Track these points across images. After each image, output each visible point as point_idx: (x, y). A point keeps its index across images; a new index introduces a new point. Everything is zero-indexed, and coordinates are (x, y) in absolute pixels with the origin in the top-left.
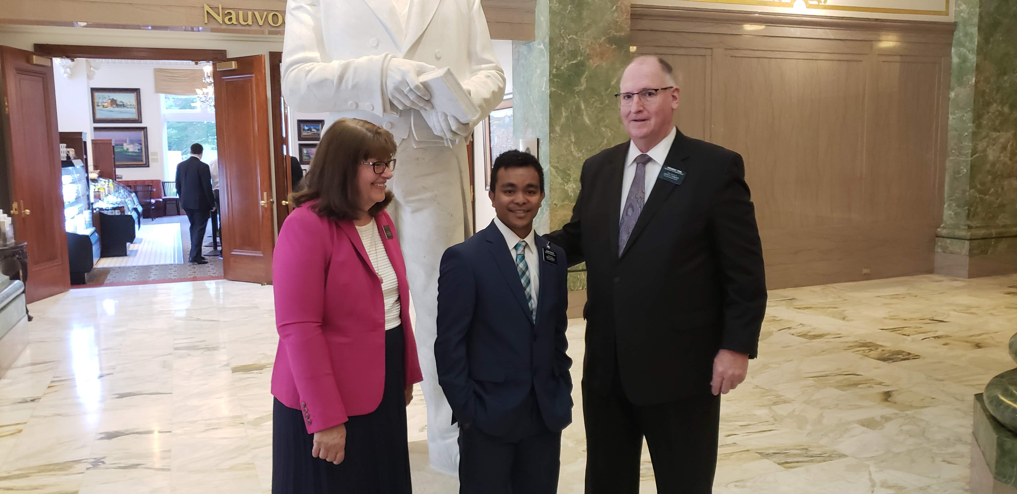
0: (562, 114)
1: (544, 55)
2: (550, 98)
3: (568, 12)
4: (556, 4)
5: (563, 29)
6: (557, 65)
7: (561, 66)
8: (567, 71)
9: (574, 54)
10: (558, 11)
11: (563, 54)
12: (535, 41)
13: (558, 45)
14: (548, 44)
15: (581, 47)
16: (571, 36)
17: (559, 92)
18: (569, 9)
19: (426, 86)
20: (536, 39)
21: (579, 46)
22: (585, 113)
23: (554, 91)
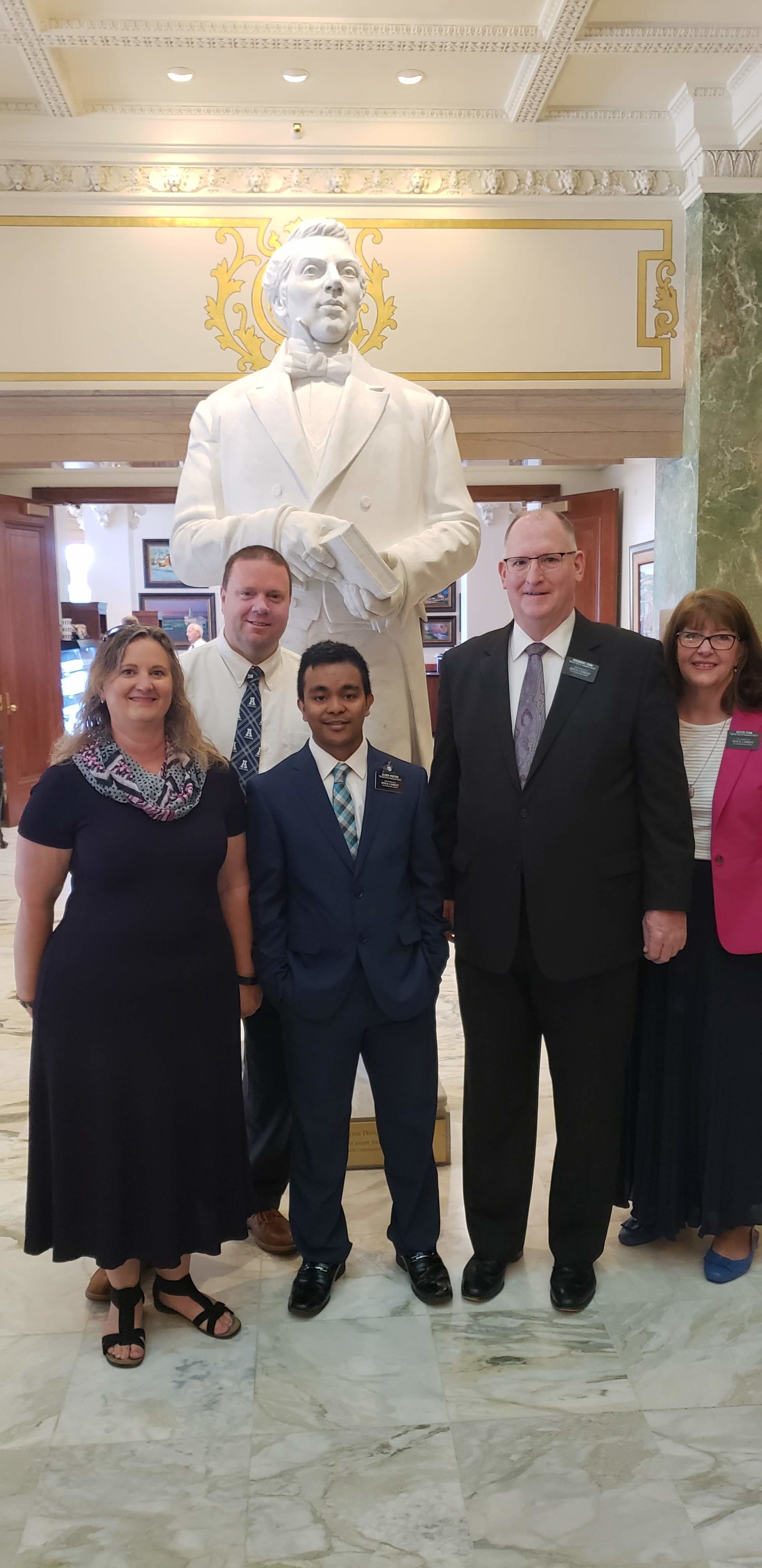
0: (718, 570)
1: (693, 479)
2: (698, 545)
3: (731, 410)
4: (712, 399)
5: (722, 438)
6: (710, 494)
7: (718, 496)
8: (729, 503)
9: (741, 476)
10: (714, 411)
11: (721, 477)
12: (681, 457)
13: (715, 463)
14: (698, 461)
15: (754, 465)
16: (735, 449)
17: (715, 536)
18: (734, 405)
19: (327, 549)
20: (683, 455)
21: (750, 464)
22: (757, 569)
23: (706, 535)
